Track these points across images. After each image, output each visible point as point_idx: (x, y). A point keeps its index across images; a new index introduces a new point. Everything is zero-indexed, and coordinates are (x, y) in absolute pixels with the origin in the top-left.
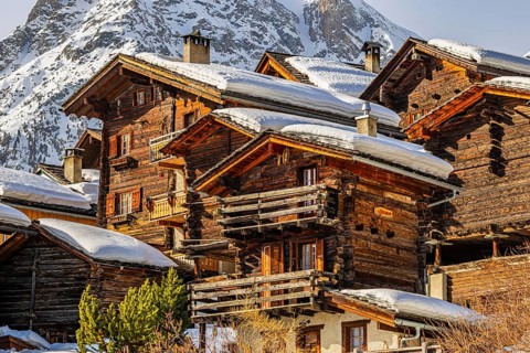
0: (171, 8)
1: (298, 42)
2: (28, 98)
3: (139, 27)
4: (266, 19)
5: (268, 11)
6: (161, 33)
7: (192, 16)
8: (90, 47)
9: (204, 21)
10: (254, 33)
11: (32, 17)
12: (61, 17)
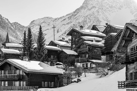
0: (103, 2)
1: (122, 6)
2: (83, 17)
3: (99, 5)
4: (118, 3)
5: (118, 2)
6: (102, 6)
7: (106, 3)
8: (92, 8)
9: (108, 4)
10: (116, 5)
11: (83, 4)
12: (87, 4)
